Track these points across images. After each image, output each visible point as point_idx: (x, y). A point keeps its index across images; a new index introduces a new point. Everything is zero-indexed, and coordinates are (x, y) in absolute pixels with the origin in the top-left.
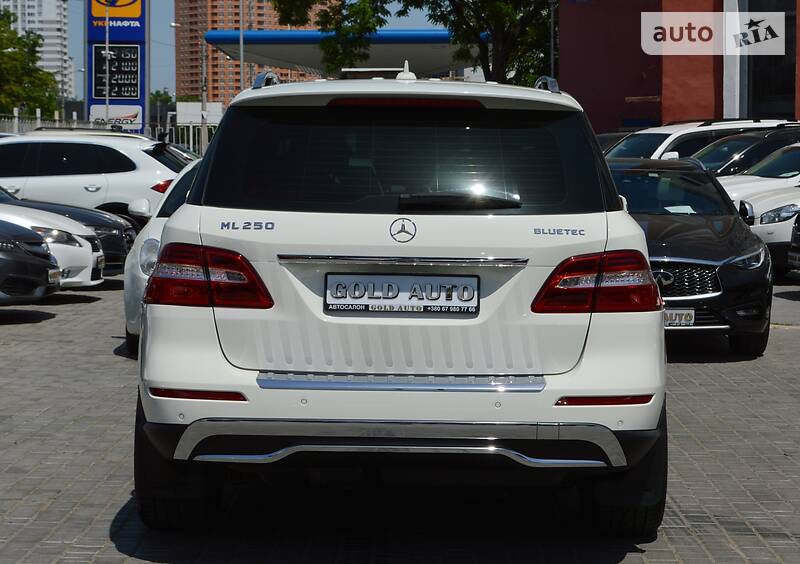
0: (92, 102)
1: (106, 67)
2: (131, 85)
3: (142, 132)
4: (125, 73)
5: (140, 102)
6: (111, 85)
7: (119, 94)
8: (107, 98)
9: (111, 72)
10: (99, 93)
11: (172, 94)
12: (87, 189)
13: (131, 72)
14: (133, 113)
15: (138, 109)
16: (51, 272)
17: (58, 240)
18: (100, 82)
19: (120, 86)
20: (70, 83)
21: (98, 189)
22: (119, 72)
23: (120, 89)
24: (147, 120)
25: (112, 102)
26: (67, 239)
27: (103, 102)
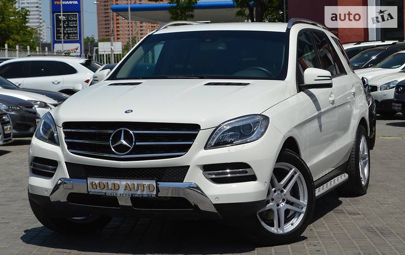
0: (55, 42)
1: (62, 24)
2: (74, 33)
3: (80, 56)
4: (71, 27)
5: (79, 42)
6: (64, 33)
7: (68, 38)
8: (63, 40)
9: (64, 27)
10: (58, 38)
11: (96, 38)
12: (53, 83)
13: (74, 27)
14: (76, 47)
15: (78, 45)
16: (37, 120)
17: (40, 106)
18: (59, 32)
19: (69, 34)
20: (44, 34)
21: (59, 83)
22: (68, 27)
23: (69, 36)
24: (83, 51)
25: (65, 42)
26: (45, 105)
27: (60, 42)
